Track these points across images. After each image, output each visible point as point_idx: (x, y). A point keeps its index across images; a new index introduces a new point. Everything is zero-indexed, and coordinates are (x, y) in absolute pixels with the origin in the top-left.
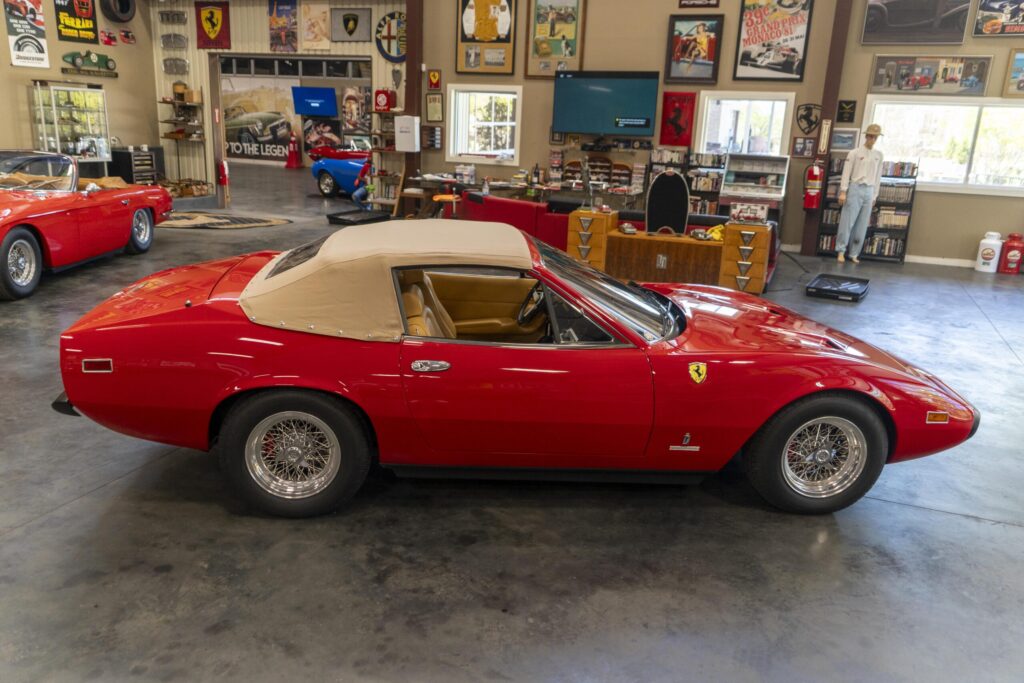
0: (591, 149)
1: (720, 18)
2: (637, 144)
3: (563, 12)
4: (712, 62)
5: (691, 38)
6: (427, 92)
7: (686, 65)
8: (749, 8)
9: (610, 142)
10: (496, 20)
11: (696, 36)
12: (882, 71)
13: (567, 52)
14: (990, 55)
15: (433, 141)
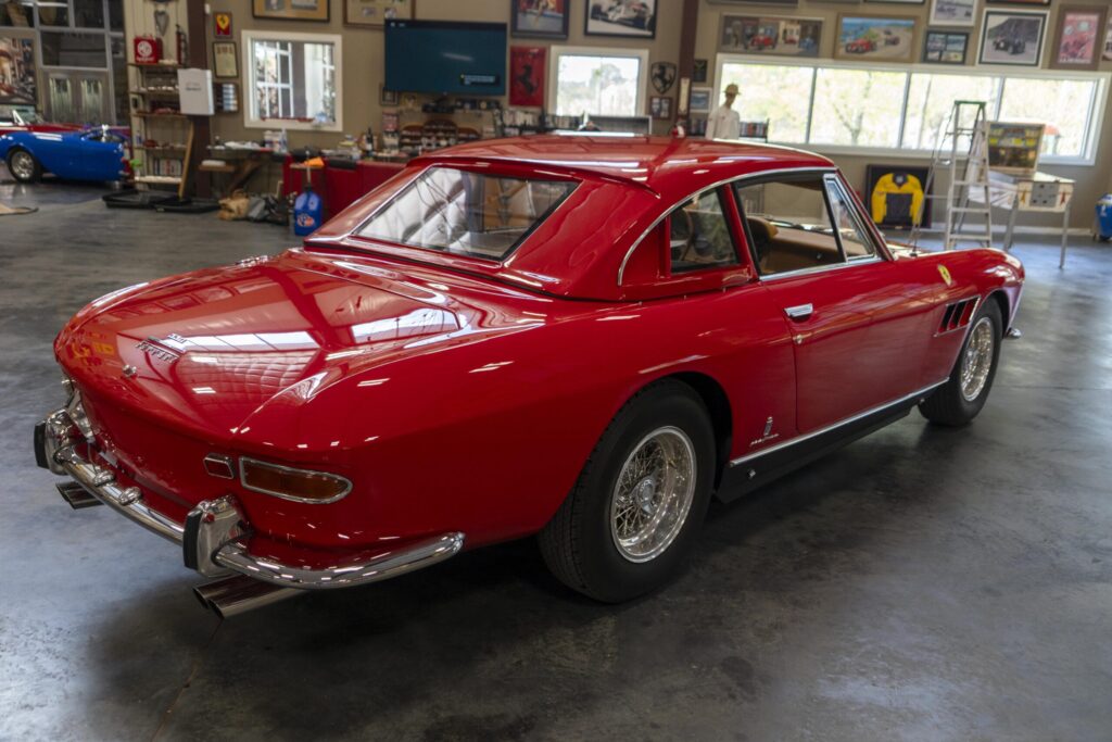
0: (435, 110)
2: (484, 105)
4: (561, 15)
6: (213, 39)
7: (533, 17)
9: (452, 103)
12: (729, 31)
14: (822, 19)
15: (222, 101)
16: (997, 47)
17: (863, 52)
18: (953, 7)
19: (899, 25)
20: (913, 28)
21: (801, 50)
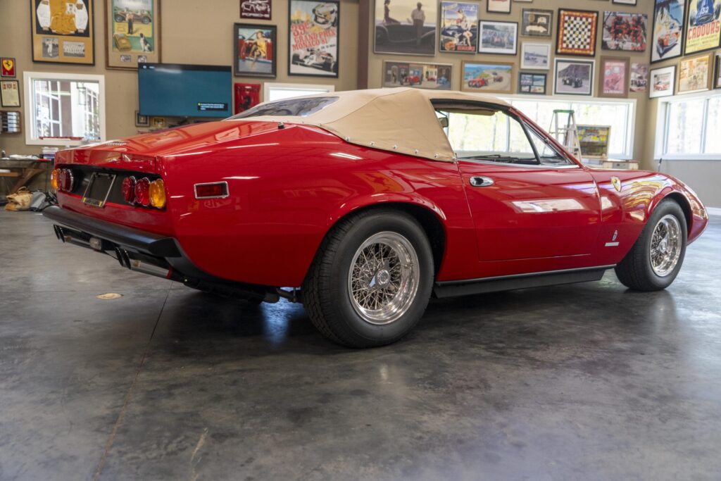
1: (274, 28)
3: (139, 14)
4: (271, 61)
5: (252, 42)
7: (251, 62)
8: (294, 23)
10: (74, 16)
11: (256, 40)
12: (390, 72)
13: (146, 48)
14: (451, 64)
15: (7, 125)
16: (565, 83)
17: (480, 86)
18: (535, 57)
19: (501, 69)
20: (511, 71)
21: (439, 85)
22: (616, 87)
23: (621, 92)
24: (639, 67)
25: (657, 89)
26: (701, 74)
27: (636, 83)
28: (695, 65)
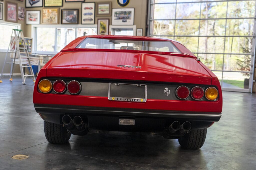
22: (13, 17)
23: (14, 19)
24: (21, 8)
25: (31, 20)
26: (54, 16)
27: (20, 16)
28: (51, 12)
